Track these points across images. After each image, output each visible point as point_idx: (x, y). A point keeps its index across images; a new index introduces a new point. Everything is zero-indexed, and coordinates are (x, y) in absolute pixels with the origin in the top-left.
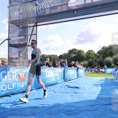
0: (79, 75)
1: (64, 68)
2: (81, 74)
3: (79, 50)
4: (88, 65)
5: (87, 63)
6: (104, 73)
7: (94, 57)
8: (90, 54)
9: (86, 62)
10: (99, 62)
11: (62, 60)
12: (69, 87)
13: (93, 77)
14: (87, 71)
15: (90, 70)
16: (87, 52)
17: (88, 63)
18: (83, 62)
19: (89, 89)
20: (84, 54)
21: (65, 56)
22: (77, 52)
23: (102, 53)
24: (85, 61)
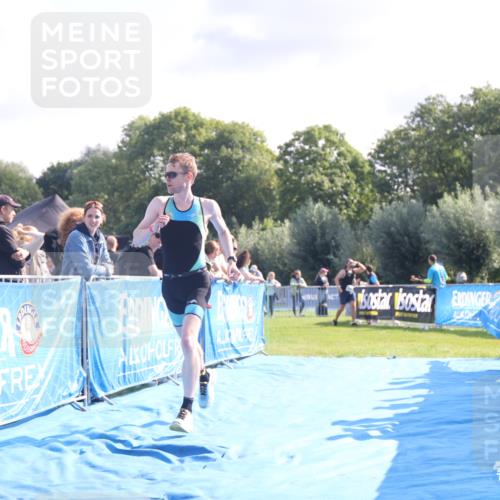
0: (218, 341)
1: (78, 279)
2: (237, 338)
3: (217, 125)
4: (293, 255)
5: (287, 240)
6: (427, 326)
7: (346, 188)
8: (313, 161)
9: (279, 234)
10: (389, 234)
11: (65, 211)
12: (120, 446)
13: (335, 361)
14: (283, 313)
15: (315, 297)
16: (288, 145)
17: (293, 235)
18: (250, 226)
19: (292, 457)
20: (266, 159)
21: (93, 179)
22: (201, 139)
23: (412, 152)
24: (269, 222)
